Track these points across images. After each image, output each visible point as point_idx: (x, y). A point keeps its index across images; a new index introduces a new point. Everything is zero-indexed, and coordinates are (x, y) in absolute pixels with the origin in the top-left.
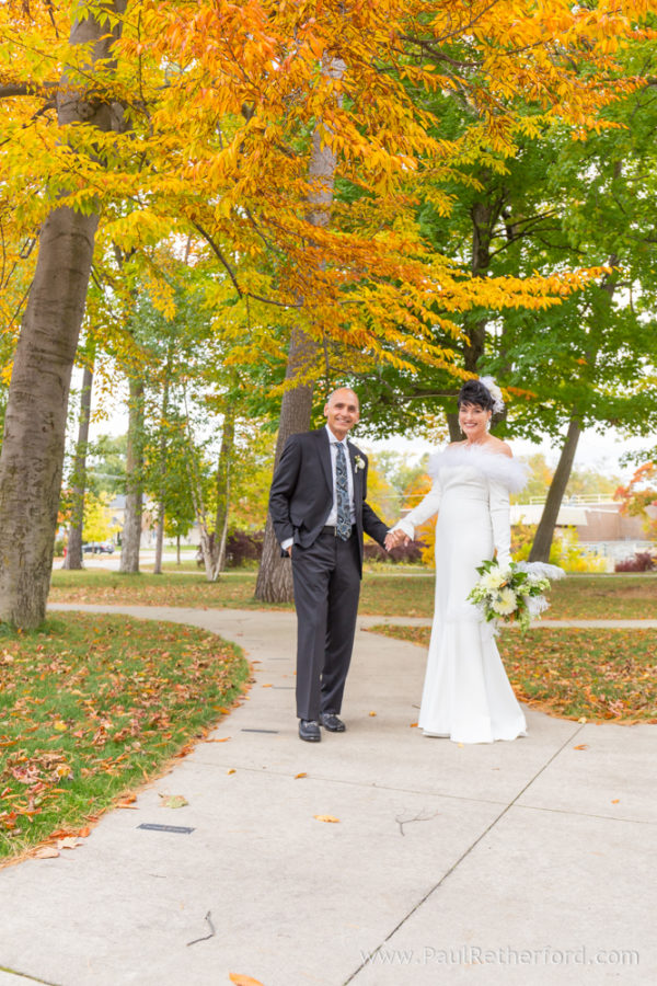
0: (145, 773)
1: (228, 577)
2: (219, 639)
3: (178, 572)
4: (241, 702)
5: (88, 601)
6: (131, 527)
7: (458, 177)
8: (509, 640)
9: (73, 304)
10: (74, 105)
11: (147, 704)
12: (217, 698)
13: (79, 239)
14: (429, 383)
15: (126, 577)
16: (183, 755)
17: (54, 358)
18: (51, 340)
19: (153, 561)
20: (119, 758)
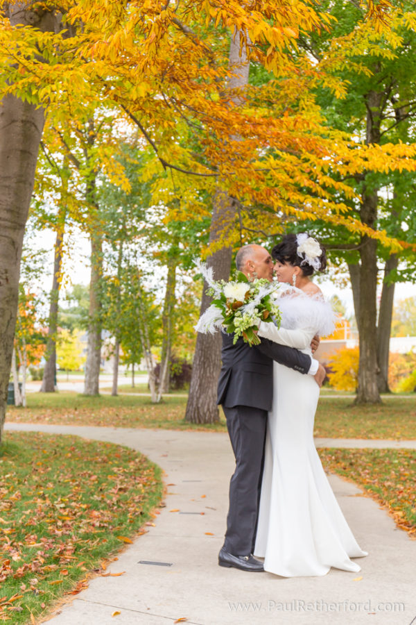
0: (32, 615)
1: (170, 398)
2: (146, 460)
3: (132, 394)
4: (146, 529)
5: (51, 422)
6: (93, 359)
7: (351, 66)
8: (396, 461)
9: (23, 179)
10: (23, 13)
11: (59, 533)
12: (124, 526)
13: (28, 125)
14: (333, 239)
15: (88, 399)
16: (77, 592)
17: (8, 224)
18: (5, 209)
19: (111, 385)
20: (12, 598)
